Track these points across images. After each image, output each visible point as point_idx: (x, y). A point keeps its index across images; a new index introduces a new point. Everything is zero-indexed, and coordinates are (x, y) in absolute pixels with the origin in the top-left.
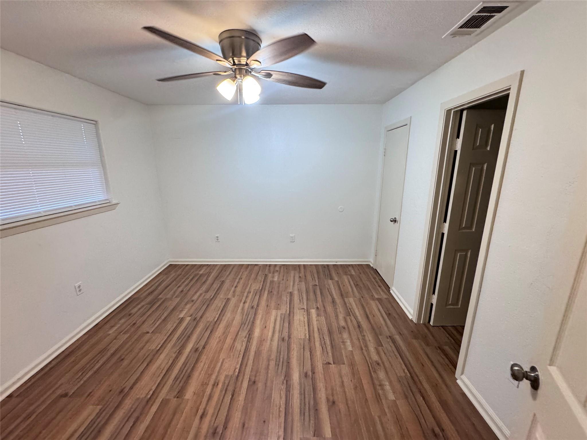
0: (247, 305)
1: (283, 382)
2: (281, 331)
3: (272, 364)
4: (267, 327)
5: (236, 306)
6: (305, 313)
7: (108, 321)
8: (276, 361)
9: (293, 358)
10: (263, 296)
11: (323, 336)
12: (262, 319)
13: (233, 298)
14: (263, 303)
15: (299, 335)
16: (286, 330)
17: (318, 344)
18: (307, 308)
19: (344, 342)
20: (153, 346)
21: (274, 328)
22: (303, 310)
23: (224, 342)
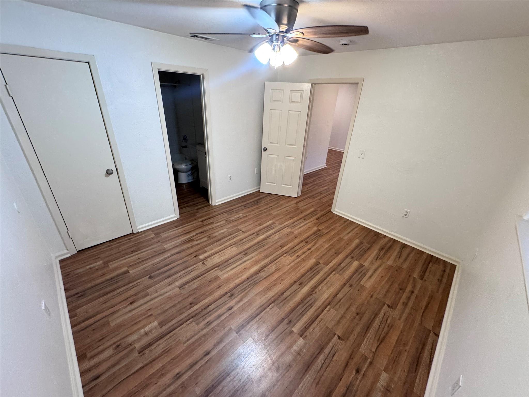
6: (208, 259)
15: (235, 250)
16: (237, 258)
21: (240, 265)
22: (205, 262)
23: (280, 277)
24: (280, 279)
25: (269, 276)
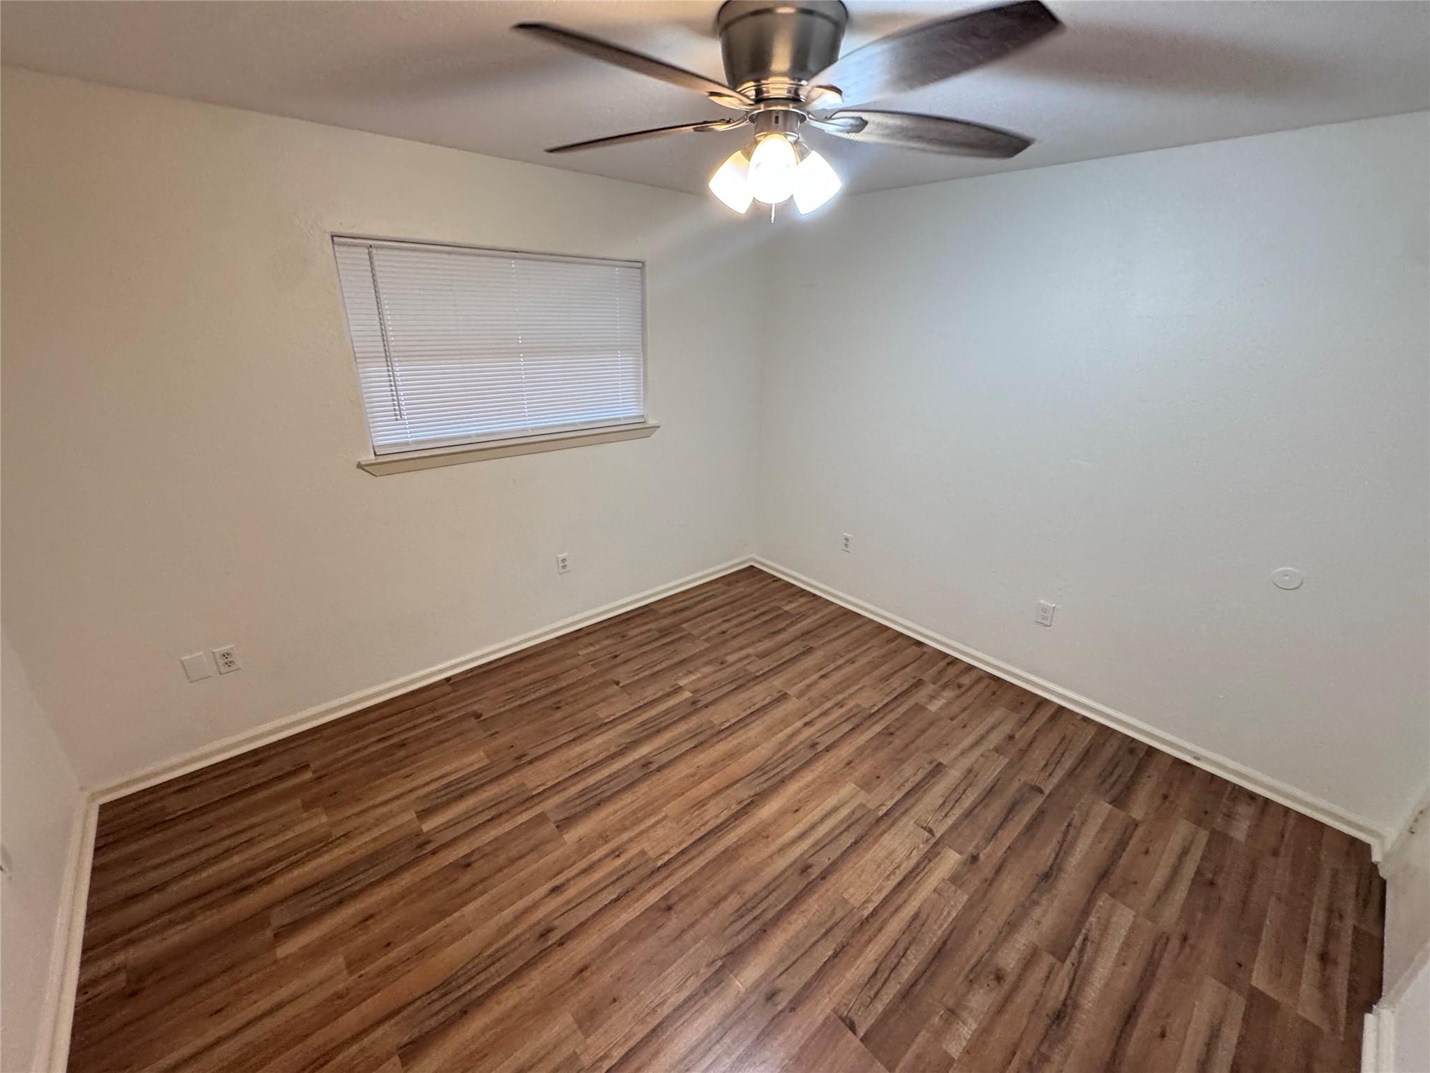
0: (807, 733)
1: (714, 961)
2: (819, 847)
3: (733, 902)
4: (800, 814)
5: (785, 722)
6: (924, 848)
7: (596, 631)
8: (744, 904)
9: (785, 930)
10: (862, 733)
11: (910, 944)
12: (807, 786)
13: (795, 699)
14: (845, 751)
15: (851, 891)
16: (834, 852)
17: (873, 953)
18: (942, 837)
19: (953, 1014)
20: (604, 713)
21: (813, 827)
22: (926, 834)
23: (696, 784)
24: (696, 779)
25: (728, 787)
